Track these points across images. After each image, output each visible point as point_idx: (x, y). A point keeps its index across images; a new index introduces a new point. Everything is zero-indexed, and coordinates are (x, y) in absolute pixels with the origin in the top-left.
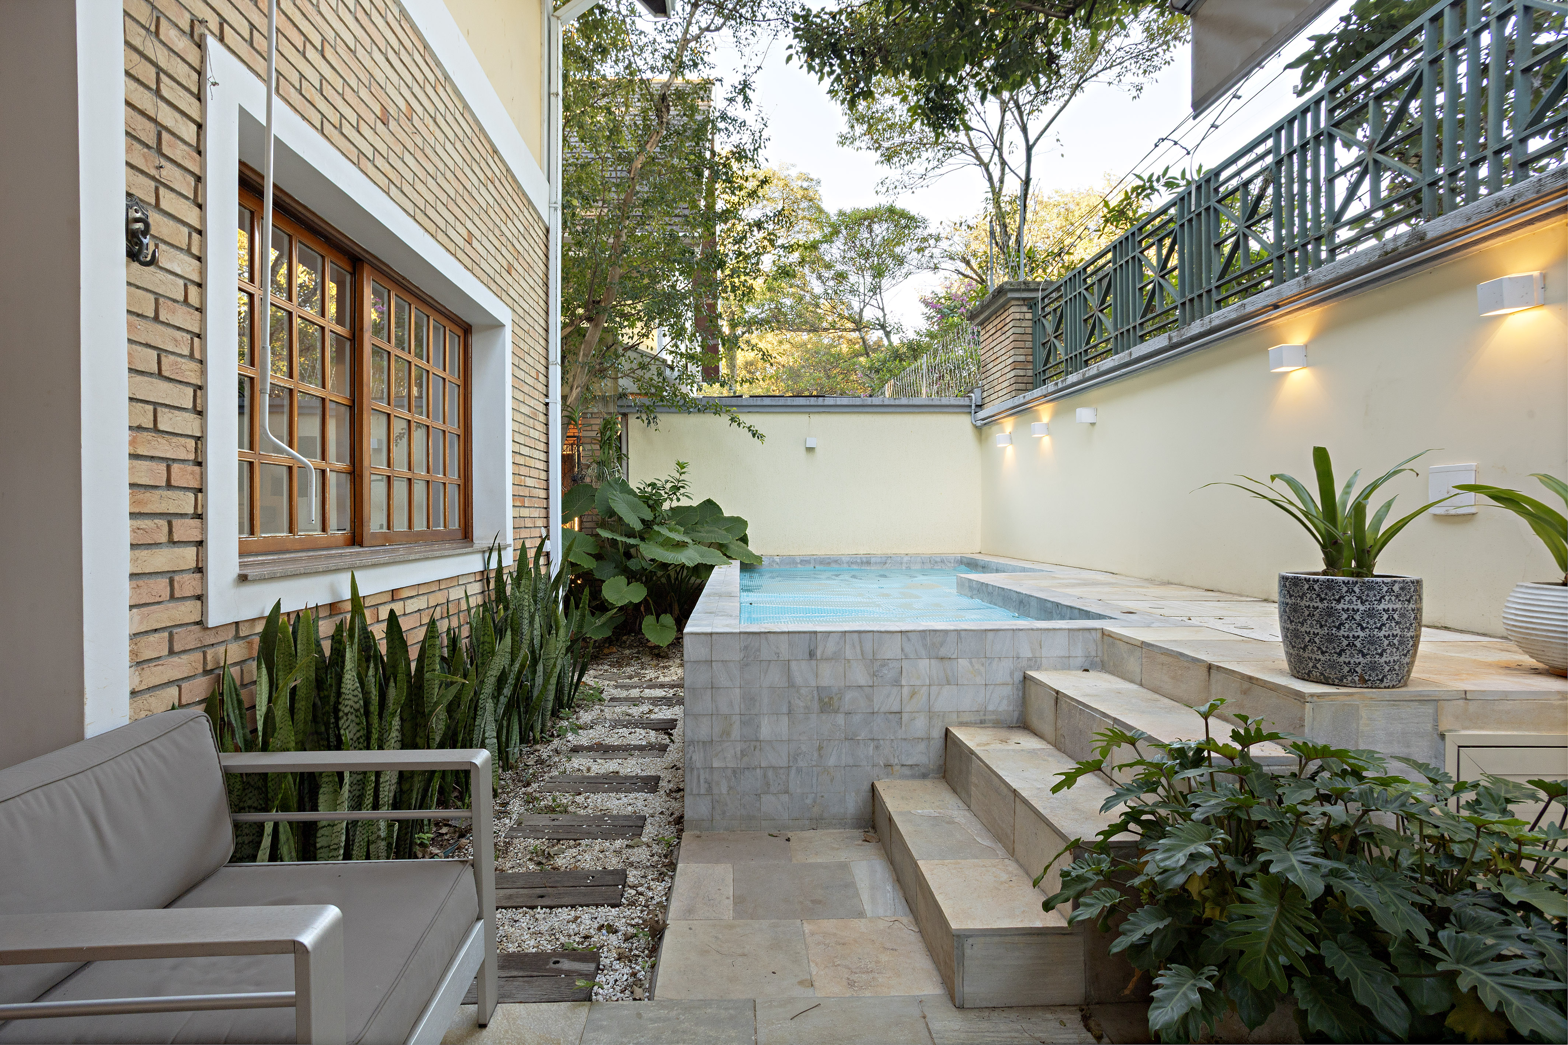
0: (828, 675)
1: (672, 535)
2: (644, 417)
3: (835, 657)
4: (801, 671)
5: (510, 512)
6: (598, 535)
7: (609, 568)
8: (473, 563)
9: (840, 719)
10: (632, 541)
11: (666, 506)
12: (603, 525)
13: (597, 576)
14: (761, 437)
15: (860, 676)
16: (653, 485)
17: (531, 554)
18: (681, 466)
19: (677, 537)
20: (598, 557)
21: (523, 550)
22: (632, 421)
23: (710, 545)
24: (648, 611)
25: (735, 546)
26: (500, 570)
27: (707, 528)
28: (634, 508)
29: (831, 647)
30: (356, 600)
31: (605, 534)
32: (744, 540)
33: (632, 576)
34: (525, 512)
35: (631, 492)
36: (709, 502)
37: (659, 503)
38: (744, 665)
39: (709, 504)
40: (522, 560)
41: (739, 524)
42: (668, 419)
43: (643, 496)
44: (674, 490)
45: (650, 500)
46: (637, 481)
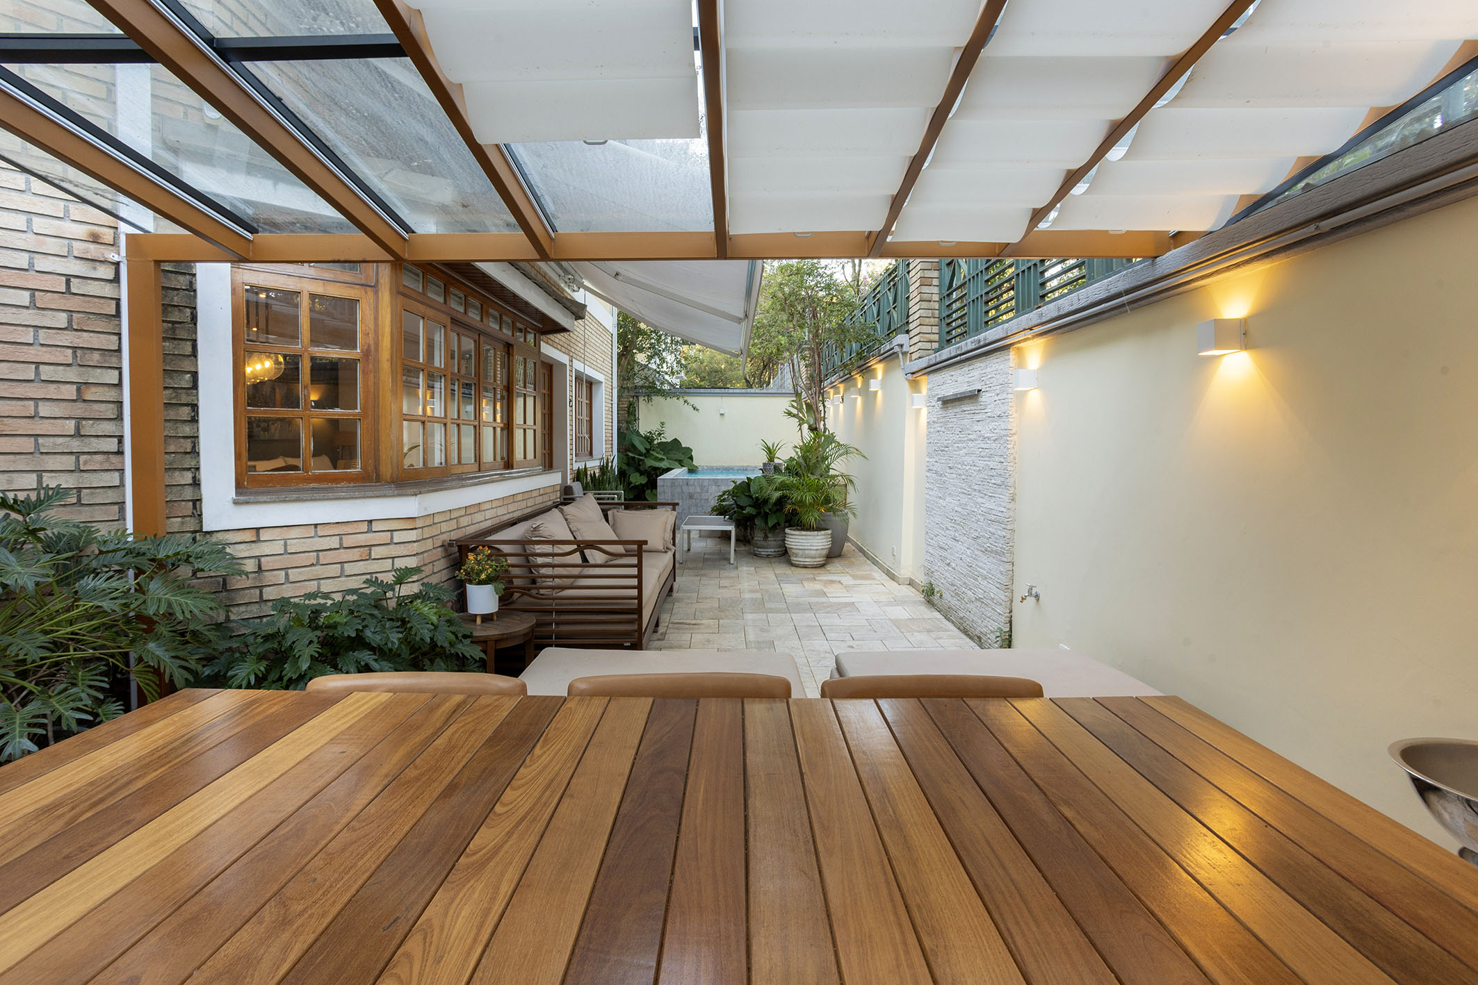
0: (691, 490)
1: (657, 455)
2: (647, 399)
3: (693, 485)
4: (685, 489)
5: (603, 446)
7: (632, 469)
8: (597, 463)
10: (641, 458)
11: (656, 442)
12: (629, 451)
14: (697, 410)
15: (698, 490)
16: (650, 432)
17: (610, 462)
18: (663, 424)
19: (660, 456)
20: (628, 464)
21: (607, 462)
22: (641, 399)
23: (676, 460)
24: (648, 488)
25: (686, 461)
26: (603, 465)
27: (674, 452)
28: (642, 443)
30: (586, 468)
31: (631, 455)
32: (691, 458)
33: (642, 473)
34: (607, 447)
35: (641, 436)
36: (676, 439)
37: (653, 440)
38: (671, 487)
39: (676, 441)
41: (689, 450)
42: (657, 399)
43: (647, 438)
44: (659, 434)
45: (649, 439)
46: (643, 431)
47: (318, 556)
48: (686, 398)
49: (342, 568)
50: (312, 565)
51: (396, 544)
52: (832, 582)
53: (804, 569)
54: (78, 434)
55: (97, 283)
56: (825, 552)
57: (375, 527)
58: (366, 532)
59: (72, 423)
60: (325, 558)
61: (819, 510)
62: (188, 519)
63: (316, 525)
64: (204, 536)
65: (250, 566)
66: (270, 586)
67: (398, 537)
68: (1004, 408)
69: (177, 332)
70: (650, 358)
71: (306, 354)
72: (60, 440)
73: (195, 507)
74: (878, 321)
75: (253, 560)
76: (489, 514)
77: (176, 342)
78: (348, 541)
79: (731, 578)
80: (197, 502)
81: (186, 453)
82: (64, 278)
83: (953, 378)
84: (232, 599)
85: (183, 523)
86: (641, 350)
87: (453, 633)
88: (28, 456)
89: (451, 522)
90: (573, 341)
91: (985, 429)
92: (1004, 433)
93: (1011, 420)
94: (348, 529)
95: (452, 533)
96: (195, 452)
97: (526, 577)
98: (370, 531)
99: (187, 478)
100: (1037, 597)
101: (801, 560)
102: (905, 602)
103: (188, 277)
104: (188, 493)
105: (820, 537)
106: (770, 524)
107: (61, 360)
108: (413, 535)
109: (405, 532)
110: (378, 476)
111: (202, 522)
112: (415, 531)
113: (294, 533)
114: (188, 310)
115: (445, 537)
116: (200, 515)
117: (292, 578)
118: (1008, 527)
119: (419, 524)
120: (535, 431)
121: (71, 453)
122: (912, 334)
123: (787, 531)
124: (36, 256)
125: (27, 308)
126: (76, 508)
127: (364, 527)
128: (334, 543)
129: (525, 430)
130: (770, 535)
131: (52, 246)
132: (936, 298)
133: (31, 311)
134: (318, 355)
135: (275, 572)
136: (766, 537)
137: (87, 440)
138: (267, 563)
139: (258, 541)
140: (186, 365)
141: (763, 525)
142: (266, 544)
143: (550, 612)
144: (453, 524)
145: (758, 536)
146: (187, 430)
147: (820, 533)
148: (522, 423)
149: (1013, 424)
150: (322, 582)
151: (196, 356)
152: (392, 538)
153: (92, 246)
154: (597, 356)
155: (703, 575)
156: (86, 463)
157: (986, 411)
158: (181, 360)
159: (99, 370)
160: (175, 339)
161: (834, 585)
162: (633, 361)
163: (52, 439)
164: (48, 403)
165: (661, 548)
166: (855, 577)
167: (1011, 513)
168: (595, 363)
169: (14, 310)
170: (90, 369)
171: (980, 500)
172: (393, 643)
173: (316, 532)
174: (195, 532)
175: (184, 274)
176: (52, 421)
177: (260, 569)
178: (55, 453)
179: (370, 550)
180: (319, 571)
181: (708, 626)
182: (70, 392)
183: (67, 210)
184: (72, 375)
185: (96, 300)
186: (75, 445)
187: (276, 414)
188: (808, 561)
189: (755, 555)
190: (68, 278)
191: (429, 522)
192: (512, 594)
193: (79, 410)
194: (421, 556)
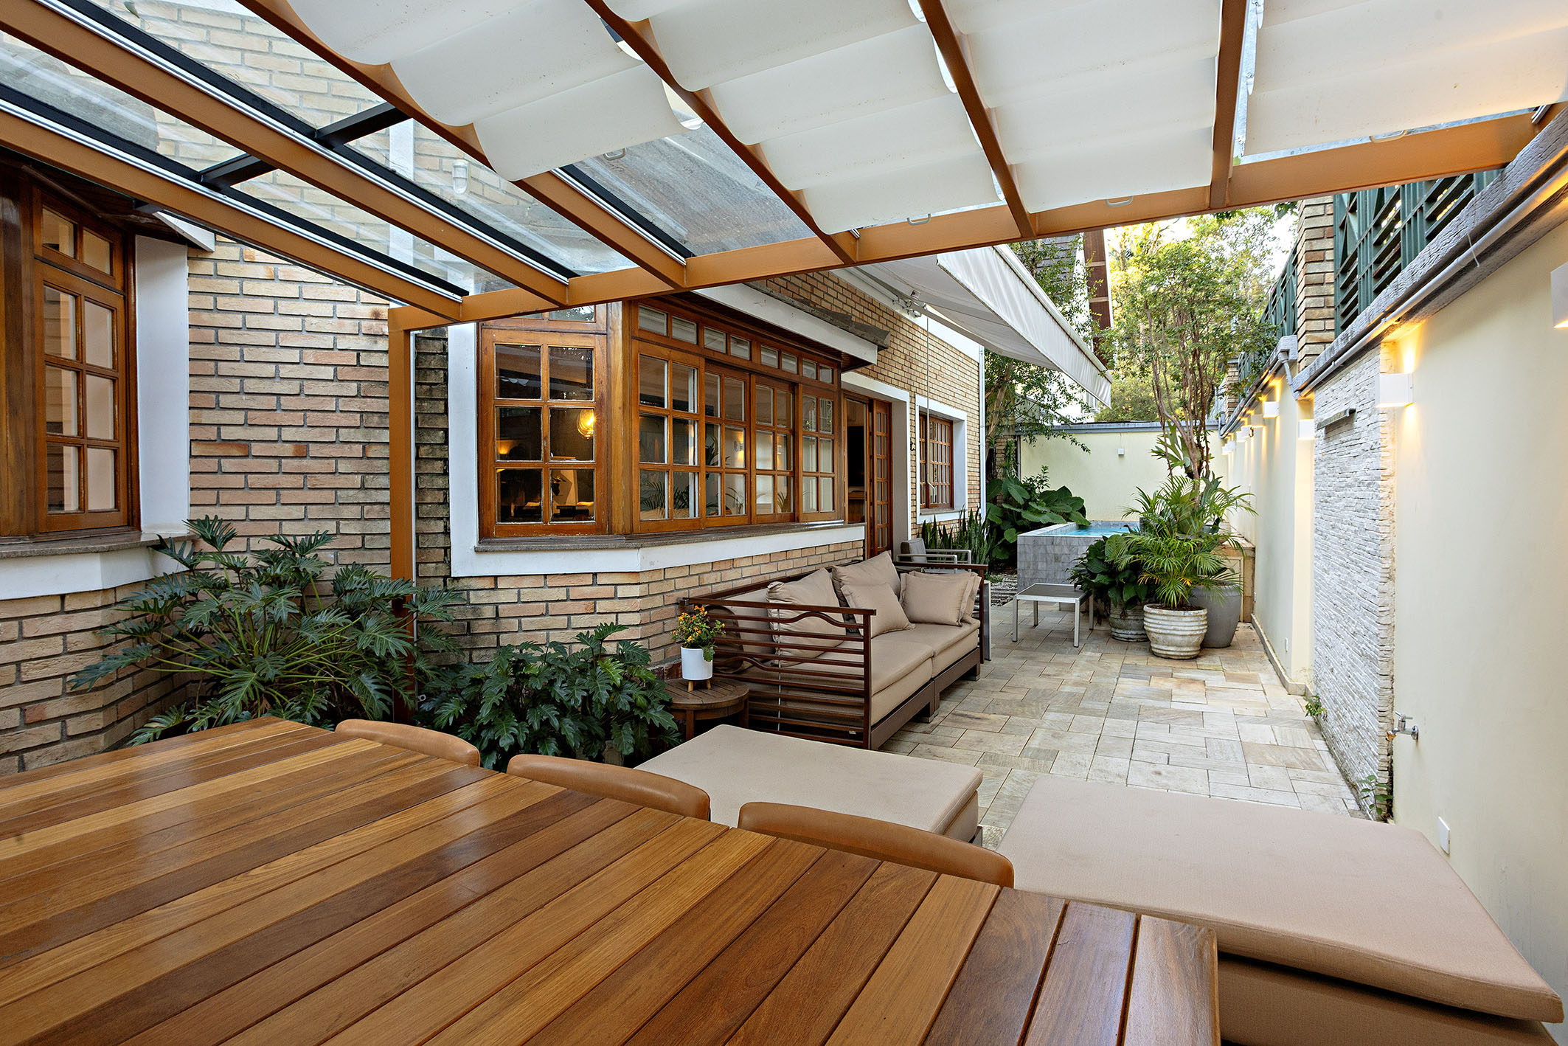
0: (1057, 550)
2: (1028, 439)
3: (1059, 544)
4: (1049, 548)
5: (967, 496)
6: (1002, 507)
7: (1008, 524)
8: (955, 516)
9: (1061, 564)
10: (1018, 510)
11: (1038, 491)
13: (1002, 528)
14: (1088, 450)
15: (1065, 551)
16: (1031, 479)
17: (974, 514)
18: (1045, 468)
19: (1039, 508)
20: (1001, 518)
21: (971, 512)
22: (1023, 440)
23: (1060, 513)
25: (1075, 514)
26: (964, 519)
27: (1060, 503)
28: (1020, 493)
29: (1058, 541)
30: (935, 523)
31: (1006, 506)
32: (1083, 511)
34: (972, 496)
35: (1019, 483)
36: (1064, 488)
37: (1034, 488)
38: (1034, 547)
39: (1064, 490)
40: (971, 516)
41: (1080, 500)
42: (1040, 439)
43: (1025, 486)
44: (1042, 481)
45: (1029, 488)
46: (1024, 477)
47: (547, 606)
48: (1074, 436)
49: (569, 620)
50: (542, 615)
51: (620, 598)
52: (1193, 681)
53: (1166, 661)
54: (363, 488)
55: (377, 354)
56: (1195, 639)
57: (601, 580)
58: (592, 585)
59: (359, 478)
60: (554, 608)
61: (1183, 581)
62: (440, 565)
63: (545, 576)
64: (453, 581)
65: (489, 612)
66: (506, 632)
67: (622, 592)
68: (1376, 436)
69: (433, 393)
70: (1029, 387)
71: (546, 406)
72: (352, 492)
73: (446, 555)
74: (1285, 319)
75: (491, 607)
76: (747, 572)
77: (432, 402)
78: (575, 593)
79: (1063, 664)
80: (447, 549)
81: (439, 504)
82: (355, 353)
83: (1335, 394)
84: (475, 643)
85: (436, 568)
86: (1020, 379)
87: (646, 697)
88: (331, 506)
89: (691, 578)
90: (917, 374)
91: (1358, 466)
92: (1376, 474)
93: (1383, 454)
94: (574, 581)
95: (692, 591)
96: (446, 503)
97: (764, 645)
98: (595, 584)
99: (440, 527)
100: (1415, 734)
101: (1163, 648)
102: (1282, 720)
103: (442, 342)
104: (441, 541)
105: (1188, 619)
106: (1126, 597)
107: (352, 423)
108: (636, 591)
109: (629, 586)
110: (610, 527)
111: (450, 568)
112: (639, 586)
113: (526, 582)
114: (442, 372)
115: (681, 594)
116: (450, 562)
117: (524, 627)
118: (1383, 620)
119: (643, 579)
120: (833, 479)
121: (358, 504)
122: (1300, 333)
123: (1146, 608)
124: (338, 336)
125: (332, 381)
126: (362, 551)
127: (589, 580)
128: (561, 594)
129: (817, 478)
130: (1129, 612)
131: (349, 327)
132: (1330, 278)
133: (334, 384)
134: (555, 406)
135: (510, 620)
136: (1124, 615)
137: (369, 492)
138: (504, 610)
139: (495, 588)
140: (440, 423)
141: (1118, 598)
142: (503, 591)
143: (775, 685)
144: (695, 581)
145: (1115, 613)
146: (439, 482)
147: (1187, 613)
148: (815, 470)
149: (1386, 460)
150: (551, 632)
151: (447, 414)
152: (616, 592)
153: (374, 323)
154: (955, 390)
155: (1031, 658)
156: (368, 512)
157: (1360, 441)
158: (436, 418)
159: (377, 431)
160: (432, 399)
161: (1193, 686)
162: (1011, 395)
163: (346, 491)
164: (344, 461)
165: (954, 620)
166: (1229, 677)
167: (1387, 599)
168: (951, 398)
169: (324, 383)
170: (371, 430)
171: (1357, 577)
172: (576, 701)
173: (545, 583)
174: (445, 578)
175: (439, 339)
176: (346, 476)
177: (497, 617)
178: (349, 504)
179: (595, 603)
180: (548, 621)
181: (993, 723)
182: (357, 451)
183: (358, 296)
184: (359, 436)
185: (376, 369)
186: (361, 496)
187: (520, 466)
188: (1172, 650)
189: (1114, 637)
190: (358, 352)
191: (659, 576)
192: (741, 661)
193: (364, 466)
194: (646, 613)
